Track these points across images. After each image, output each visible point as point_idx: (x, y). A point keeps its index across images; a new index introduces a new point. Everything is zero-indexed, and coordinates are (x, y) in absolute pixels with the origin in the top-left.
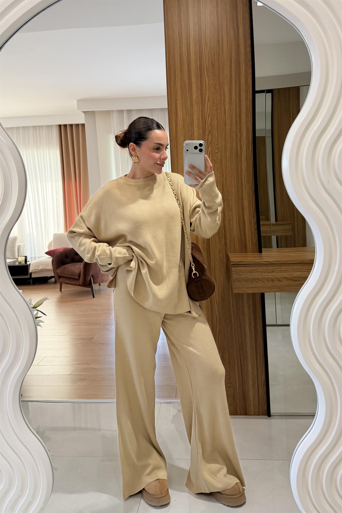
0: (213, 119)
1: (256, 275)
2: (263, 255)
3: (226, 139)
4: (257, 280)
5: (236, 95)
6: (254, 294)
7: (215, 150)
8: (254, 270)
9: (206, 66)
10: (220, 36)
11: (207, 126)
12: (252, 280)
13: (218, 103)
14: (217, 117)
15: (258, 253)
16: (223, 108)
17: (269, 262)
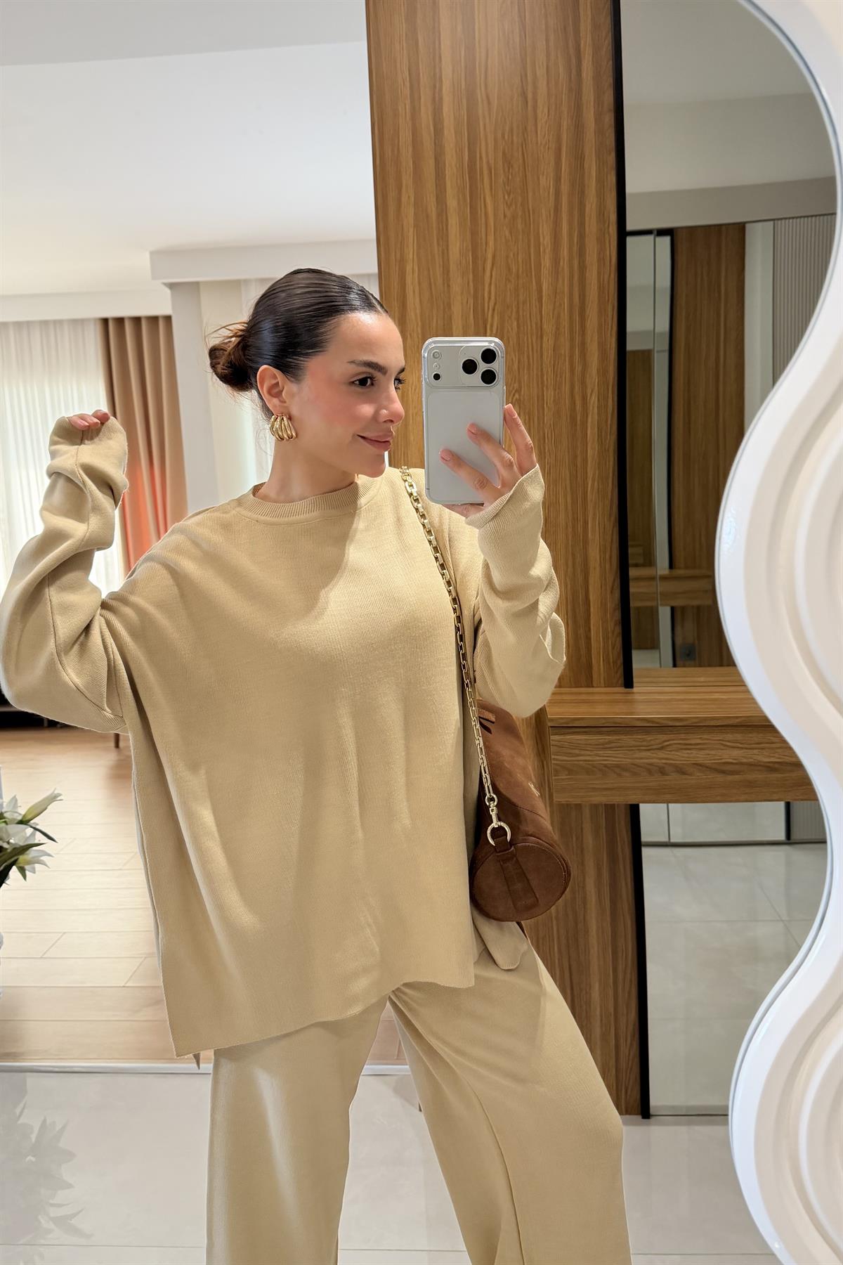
0: (506, 317)
1: (616, 757)
3: (542, 376)
4: (617, 770)
5: (570, 248)
6: (610, 808)
8: (610, 742)
9: (488, 162)
10: (529, 80)
12: (604, 768)
13: (520, 270)
14: (518, 312)
15: (623, 690)
16: (534, 288)
17: (653, 722)
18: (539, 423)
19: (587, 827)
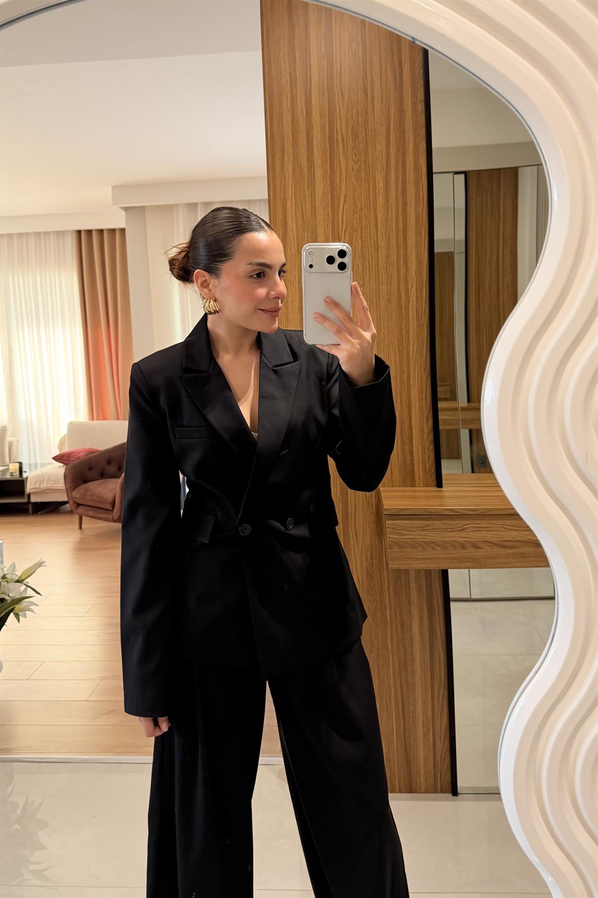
0: (354, 237)
1: (431, 536)
3: (379, 275)
4: (432, 545)
5: (397, 190)
6: (428, 572)
8: (427, 526)
9: (342, 135)
10: (368, 81)
12: (424, 544)
13: (363, 206)
14: (361, 233)
15: (436, 489)
16: (373, 217)
17: (456, 512)
18: (377, 307)
19: (413, 586)
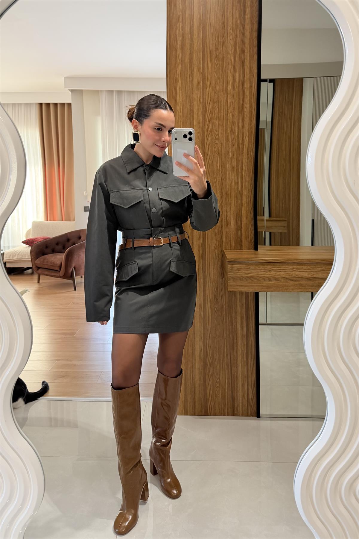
0: (214, 107)
1: (251, 274)
2: (259, 253)
3: (227, 129)
4: (252, 279)
5: (239, 81)
7: (215, 141)
8: (250, 268)
9: (209, 49)
10: (225, 18)
11: (208, 114)
12: (247, 278)
13: (220, 89)
14: (219, 105)
15: (254, 251)
16: (225, 96)
17: (267, 261)
19: (238, 303)
